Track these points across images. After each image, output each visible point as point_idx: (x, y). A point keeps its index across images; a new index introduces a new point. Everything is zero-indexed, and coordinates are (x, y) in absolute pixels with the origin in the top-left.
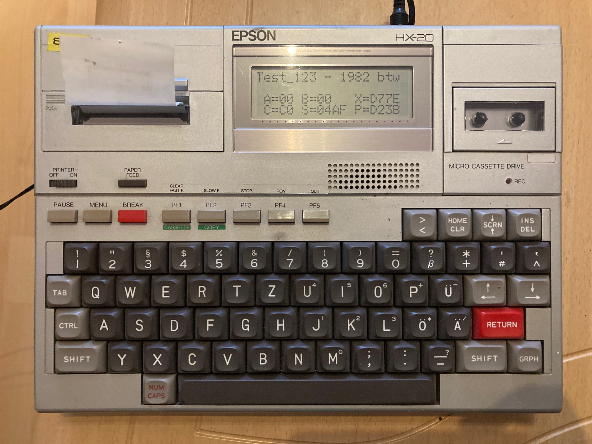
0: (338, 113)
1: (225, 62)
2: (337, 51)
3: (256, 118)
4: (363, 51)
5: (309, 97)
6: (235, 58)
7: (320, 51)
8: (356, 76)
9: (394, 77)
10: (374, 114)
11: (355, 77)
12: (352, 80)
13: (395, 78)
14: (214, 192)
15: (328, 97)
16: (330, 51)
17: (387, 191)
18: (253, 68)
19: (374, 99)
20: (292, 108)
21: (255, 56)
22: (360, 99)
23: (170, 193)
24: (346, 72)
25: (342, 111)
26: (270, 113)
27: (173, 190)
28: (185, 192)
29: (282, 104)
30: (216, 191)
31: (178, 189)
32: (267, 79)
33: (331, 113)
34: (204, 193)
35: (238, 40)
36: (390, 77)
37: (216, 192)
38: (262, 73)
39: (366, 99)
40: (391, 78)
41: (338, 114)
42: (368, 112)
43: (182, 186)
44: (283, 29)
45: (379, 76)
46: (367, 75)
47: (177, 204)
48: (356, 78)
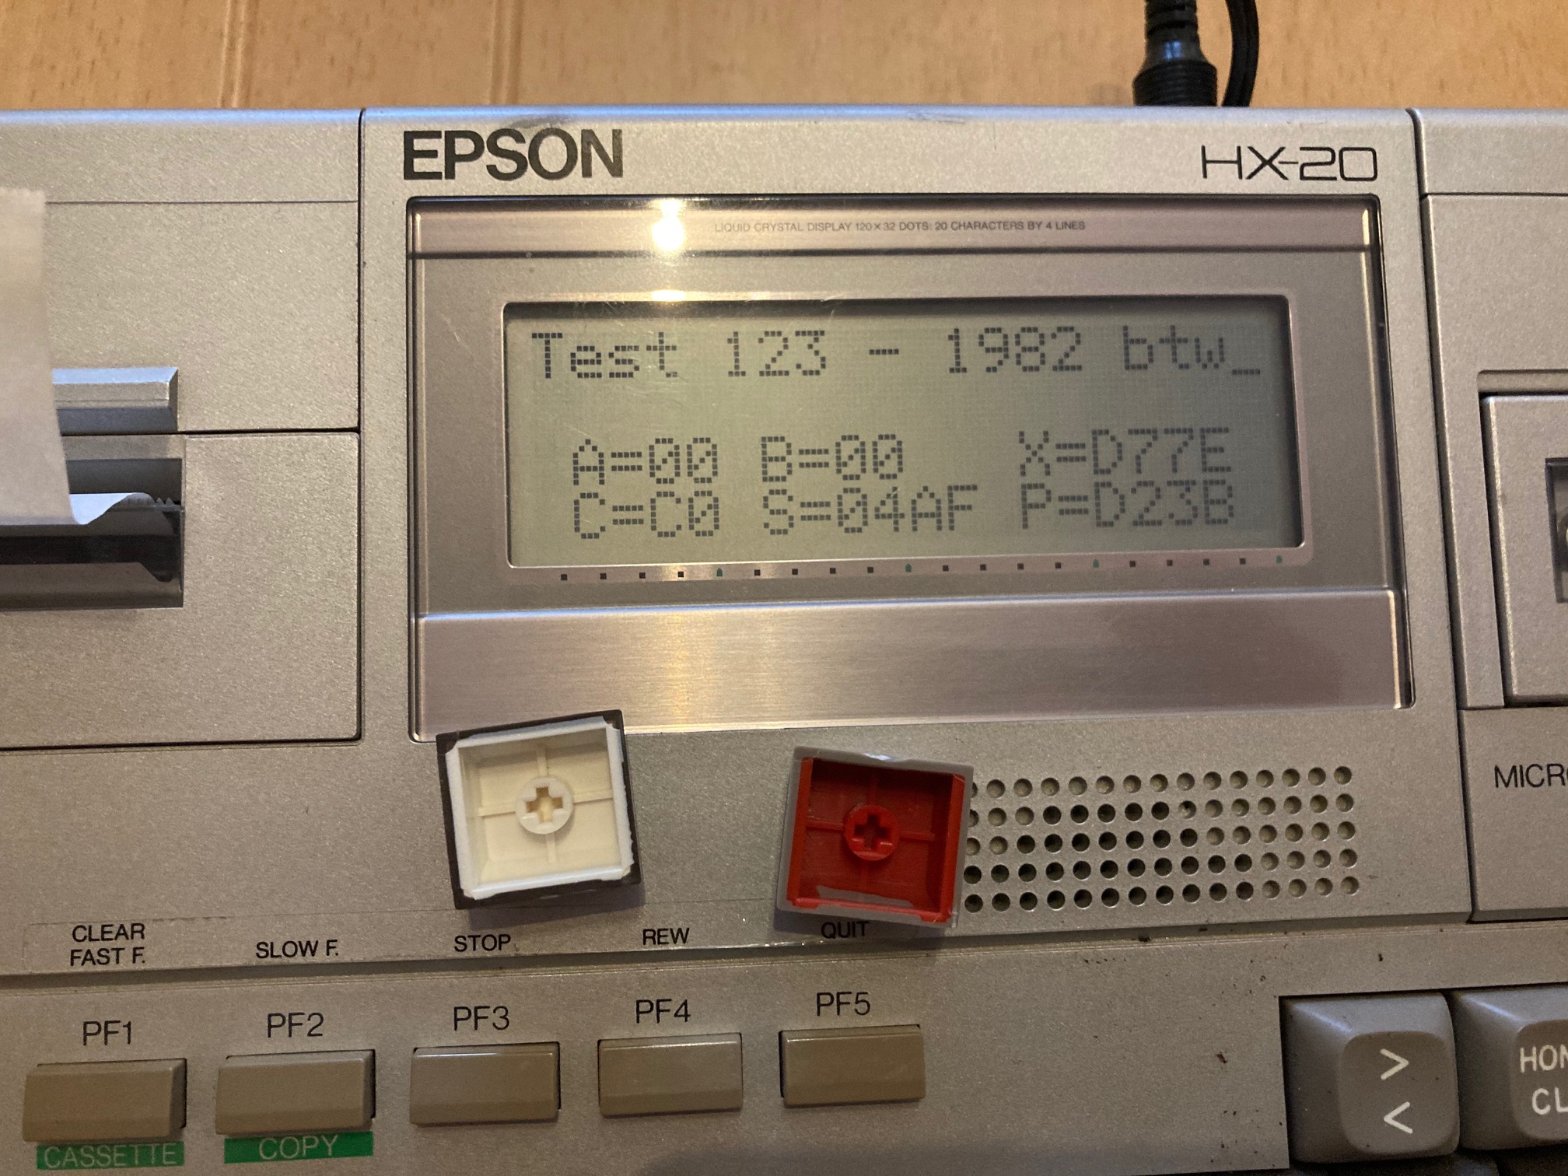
0: (939, 522)
1: (367, 284)
2: (925, 226)
3: (531, 559)
4: (1049, 226)
5: (795, 449)
6: (422, 264)
7: (842, 226)
8: (1018, 343)
9: (1198, 347)
10: (1112, 524)
11: (1014, 350)
12: (1000, 363)
13: (1204, 350)
14: (309, 958)
15: (885, 447)
16: (890, 226)
17: (1204, 911)
18: (515, 311)
19: (1107, 454)
20: (714, 506)
21: (521, 255)
22: (1041, 454)
23: (73, 970)
24: (971, 326)
25: (957, 514)
26: (603, 529)
27: (89, 957)
28: (153, 961)
29: (663, 488)
30: (321, 951)
31: (118, 950)
32: (585, 362)
33: (906, 523)
34: (255, 961)
35: (436, 175)
36: (1181, 348)
37: (321, 957)
38: (560, 335)
39: (1070, 455)
40: (1185, 353)
41: (939, 528)
42: (1083, 516)
43: (138, 929)
44: (659, 126)
45: (1128, 342)
46: (1070, 337)
47: (111, 1027)
48: (1018, 356)
